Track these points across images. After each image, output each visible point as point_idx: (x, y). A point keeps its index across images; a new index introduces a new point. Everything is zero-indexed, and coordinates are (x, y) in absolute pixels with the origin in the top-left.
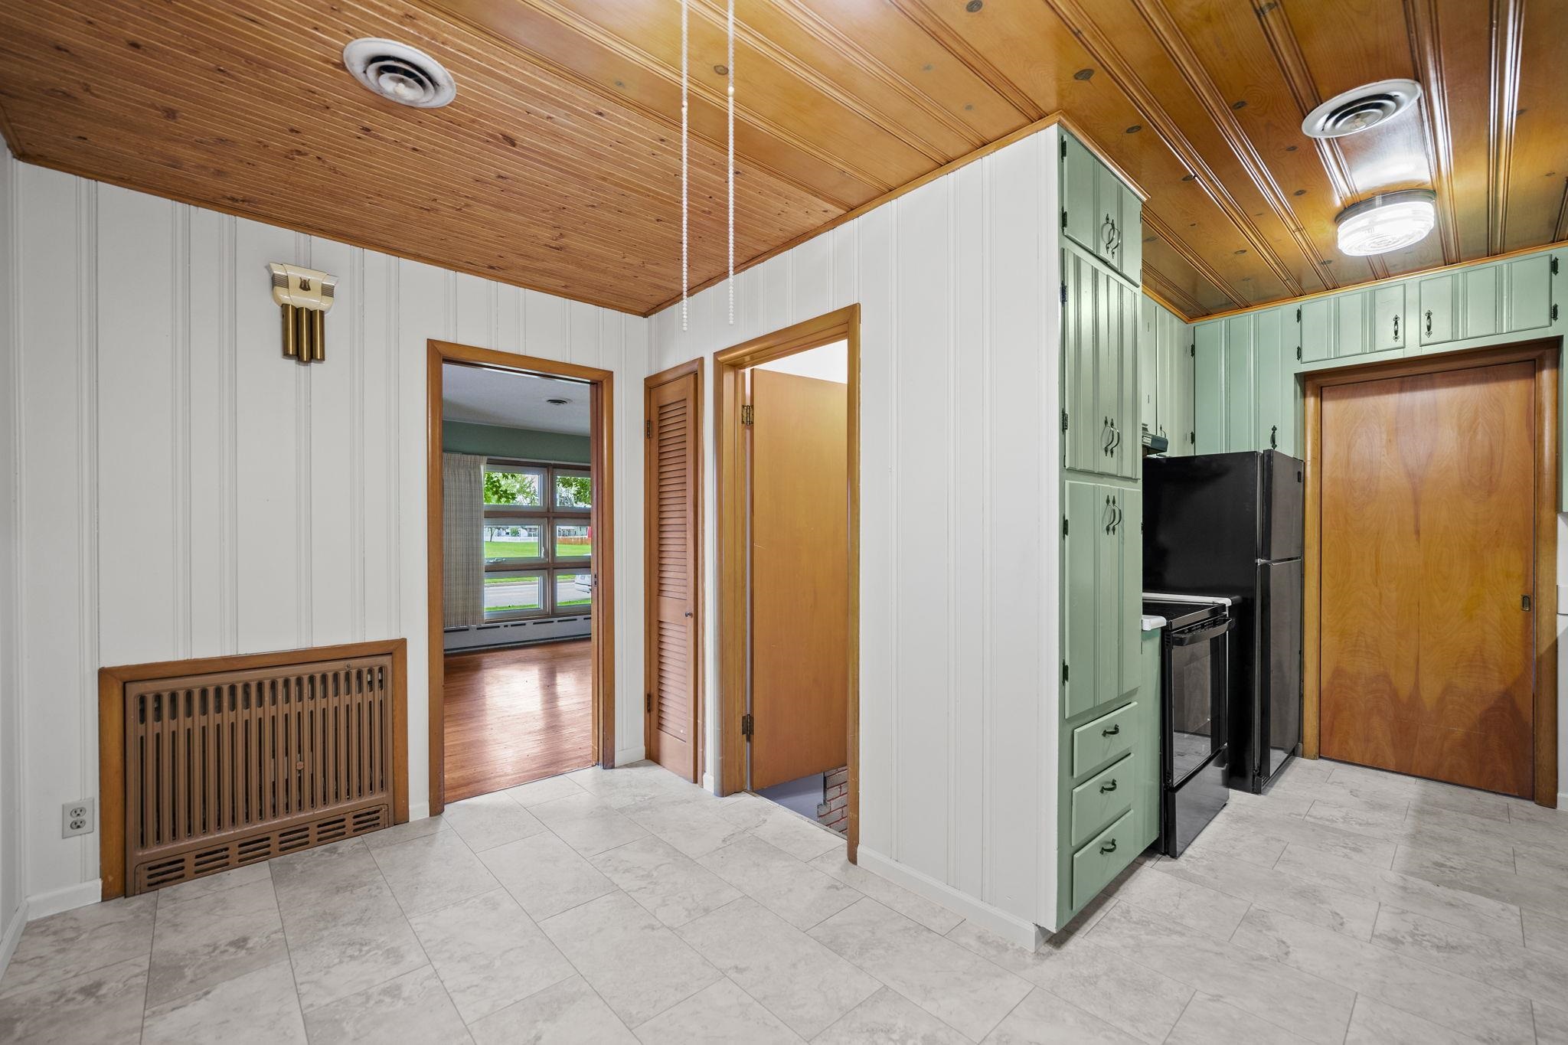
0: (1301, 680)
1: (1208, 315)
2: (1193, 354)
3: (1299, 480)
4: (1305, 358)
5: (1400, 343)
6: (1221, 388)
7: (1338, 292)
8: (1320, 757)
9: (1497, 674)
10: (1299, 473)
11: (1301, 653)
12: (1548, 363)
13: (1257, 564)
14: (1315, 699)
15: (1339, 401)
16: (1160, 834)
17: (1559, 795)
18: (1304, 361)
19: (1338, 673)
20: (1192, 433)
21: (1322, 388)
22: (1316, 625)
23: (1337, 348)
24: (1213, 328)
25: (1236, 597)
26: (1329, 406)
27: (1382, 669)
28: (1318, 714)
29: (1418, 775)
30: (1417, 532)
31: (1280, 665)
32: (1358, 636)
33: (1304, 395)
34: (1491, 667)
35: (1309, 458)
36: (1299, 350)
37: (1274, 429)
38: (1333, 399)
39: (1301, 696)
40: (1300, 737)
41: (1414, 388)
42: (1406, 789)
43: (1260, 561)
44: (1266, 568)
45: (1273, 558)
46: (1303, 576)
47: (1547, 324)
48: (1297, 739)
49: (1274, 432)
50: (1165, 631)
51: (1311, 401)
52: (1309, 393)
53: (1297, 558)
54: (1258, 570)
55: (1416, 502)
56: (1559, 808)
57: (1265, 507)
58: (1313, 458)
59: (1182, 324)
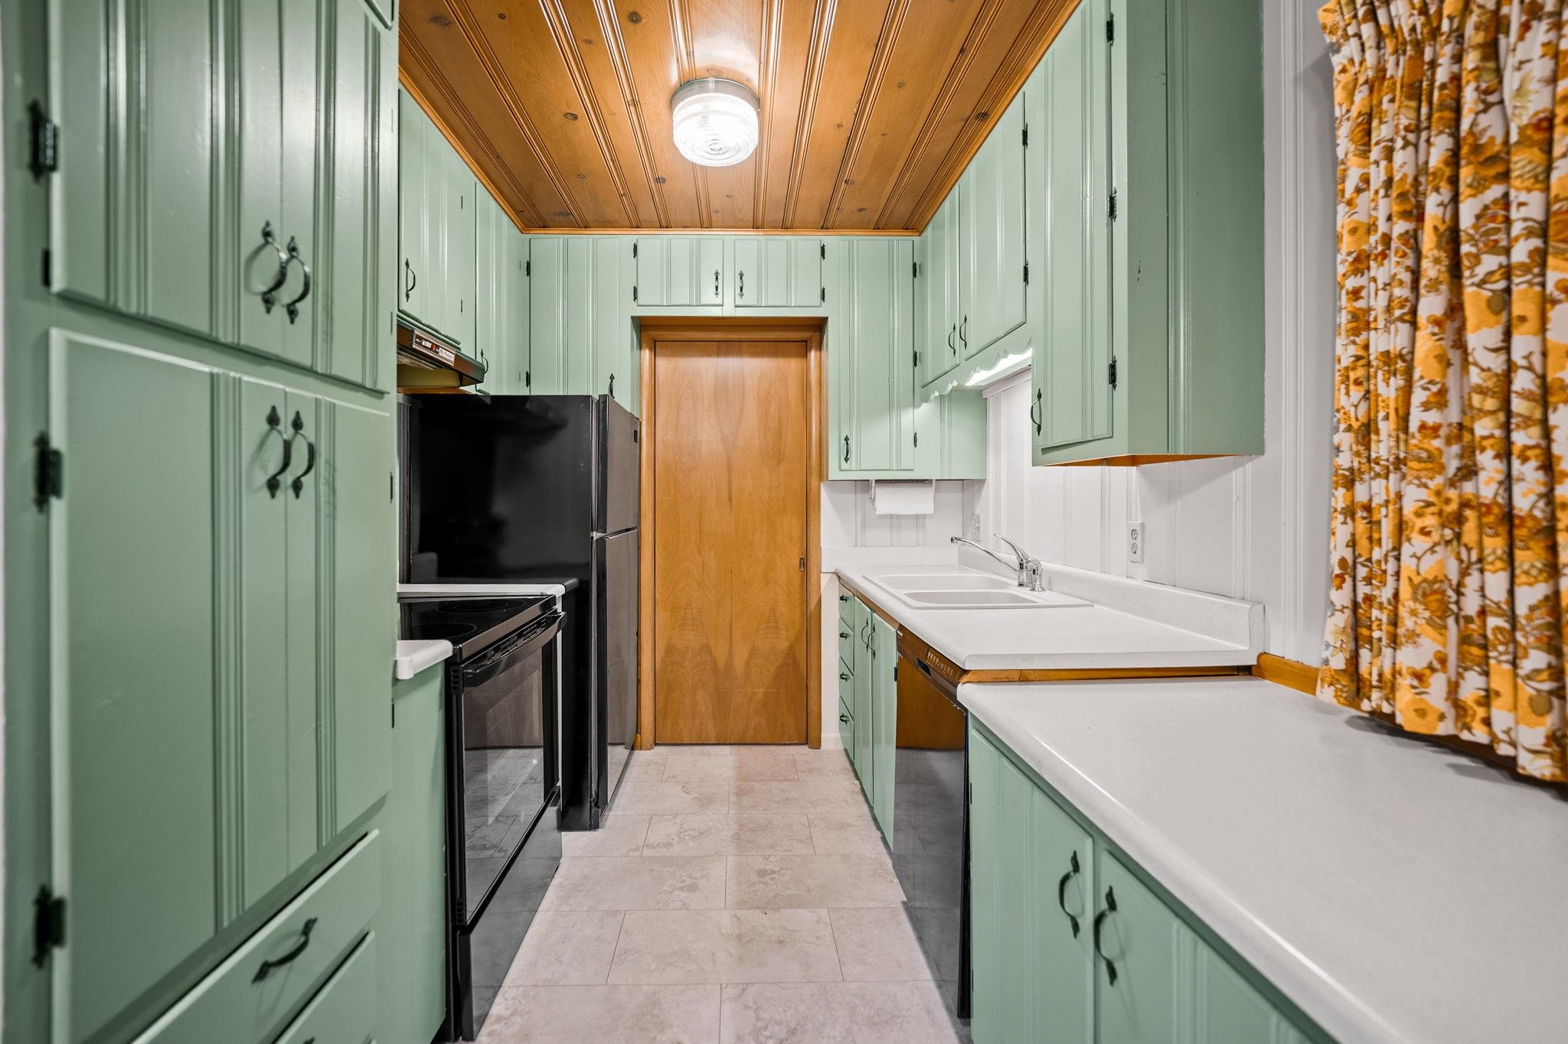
0: (639, 664)
1: (545, 227)
2: (529, 273)
3: (636, 441)
4: (641, 300)
5: (719, 301)
6: (558, 322)
7: (670, 232)
8: (656, 744)
9: (784, 633)
10: (636, 432)
11: (638, 634)
12: (814, 344)
13: (592, 538)
14: (651, 683)
15: (670, 359)
16: (448, 1013)
17: (823, 735)
18: (640, 302)
19: (670, 650)
20: (527, 373)
21: (655, 342)
22: (651, 602)
23: (669, 296)
24: (550, 244)
25: (572, 581)
26: (663, 363)
27: (705, 641)
28: (653, 698)
29: (732, 742)
30: (730, 499)
31: (618, 648)
32: (686, 608)
33: (640, 347)
34: (781, 626)
35: (644, 417)
36: (635, 289)
37: (612, 378)
38: (665, 355)
39: (639, 681)
40: (638, 730)
41: (728, 353)
42: (722, 761)
43: (596, 535)
44: (602, 542)
45: (609, 530)
46: (639, 548)
47: (818, 304)
48: (635, 730)
49: (612, 381)
50: (450, 665)
51: (646, 354)
52: (644, 345)
53: (634, 529)
54: (594, 546)
55: (730, 469)
56: (822, 748)
57: (600, 466)
58: (649, 418)
59: (516, 231)
